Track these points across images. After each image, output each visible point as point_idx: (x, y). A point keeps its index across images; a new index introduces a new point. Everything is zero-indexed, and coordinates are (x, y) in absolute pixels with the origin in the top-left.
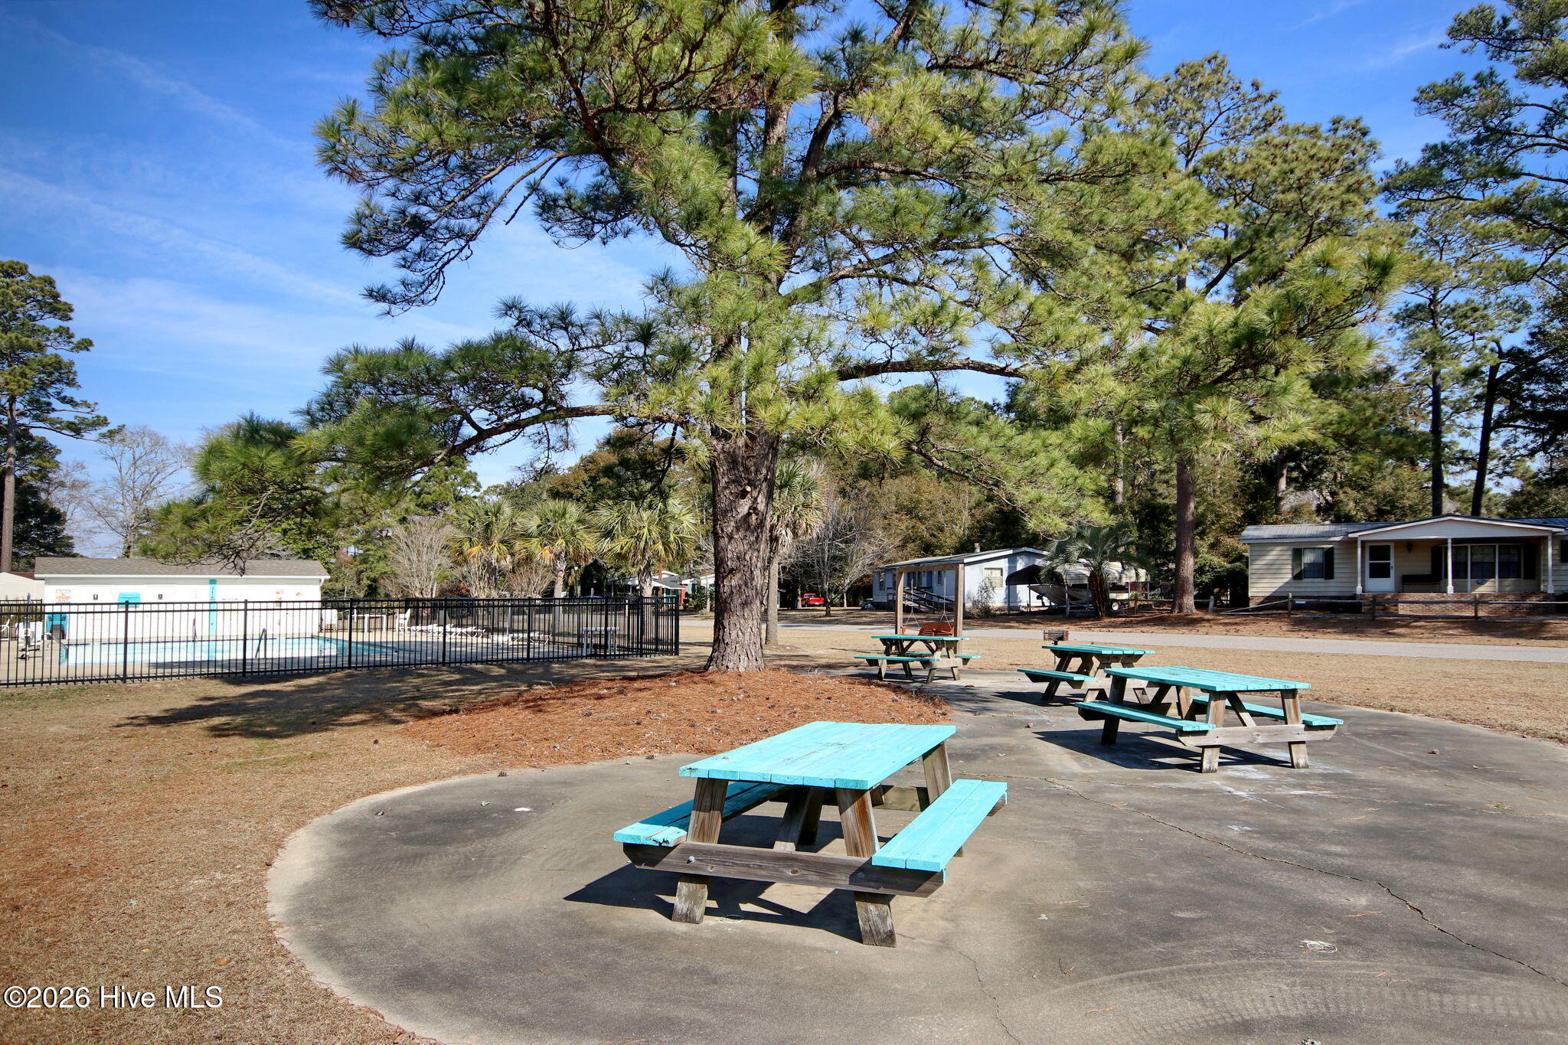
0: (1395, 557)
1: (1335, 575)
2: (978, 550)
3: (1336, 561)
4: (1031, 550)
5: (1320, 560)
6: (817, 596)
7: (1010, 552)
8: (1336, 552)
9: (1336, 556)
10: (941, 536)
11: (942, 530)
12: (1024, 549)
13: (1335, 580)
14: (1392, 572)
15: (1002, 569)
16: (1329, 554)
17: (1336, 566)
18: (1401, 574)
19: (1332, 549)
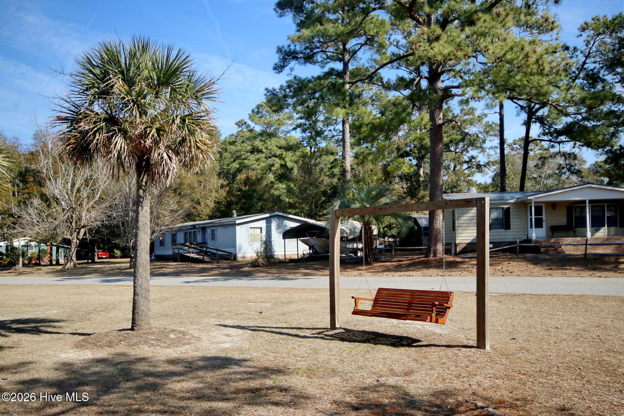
0: (546, 213)
1: (511, 227)
2: (235, 215)
3: (511, 217)
4: (281, 214)
5: (501, 216)
6: (104, 251)
7: (268, 215)
8: (511, 210)
9: (511, 213)
10: (198, 207)
11: (199, 204)
12: (276, 213)
13: (511, 230)
14: (544, 224)
15: (261, 228)
16: (507, 212)
17: (511, 220)
18: (550, 225)
19: (509, 208)
